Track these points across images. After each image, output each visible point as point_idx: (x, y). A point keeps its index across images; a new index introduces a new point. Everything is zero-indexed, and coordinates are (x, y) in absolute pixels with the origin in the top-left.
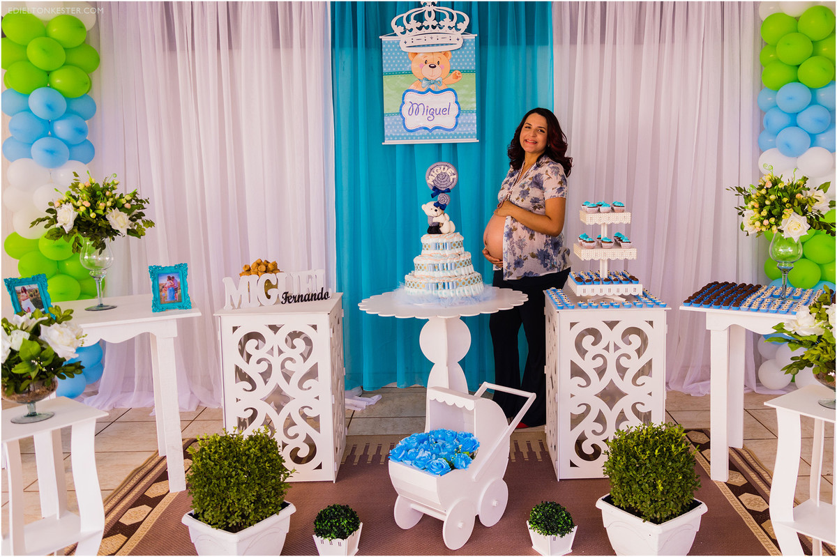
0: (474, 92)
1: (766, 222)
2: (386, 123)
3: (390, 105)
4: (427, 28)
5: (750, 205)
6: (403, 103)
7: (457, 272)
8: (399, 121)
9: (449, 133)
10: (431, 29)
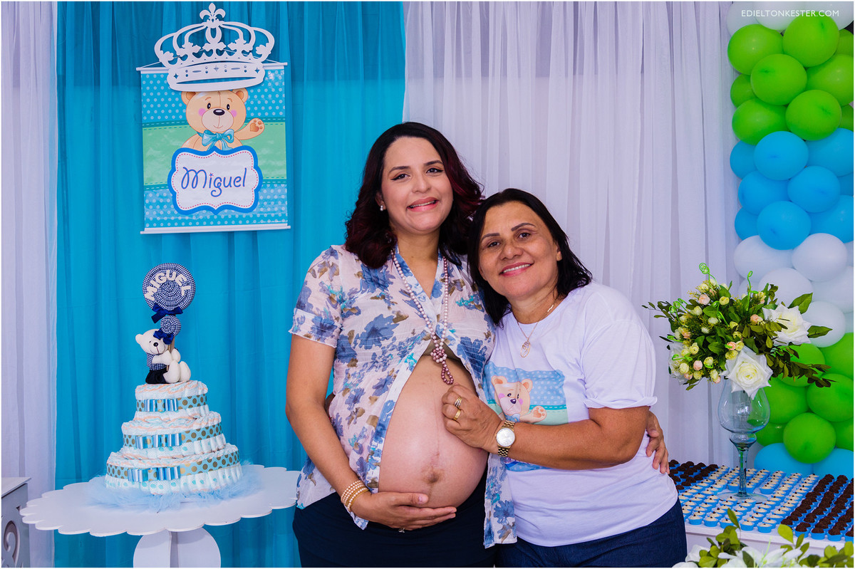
0: (283, 151)
1: (698, 364)
2: (147, 201)
3: (154, 172)
4: (209, 53)
5: (677, 334)
6: (173, 169)
7: (186, 449)
8: (167, 197)
9: (244, 215)
10: (215, 56)
